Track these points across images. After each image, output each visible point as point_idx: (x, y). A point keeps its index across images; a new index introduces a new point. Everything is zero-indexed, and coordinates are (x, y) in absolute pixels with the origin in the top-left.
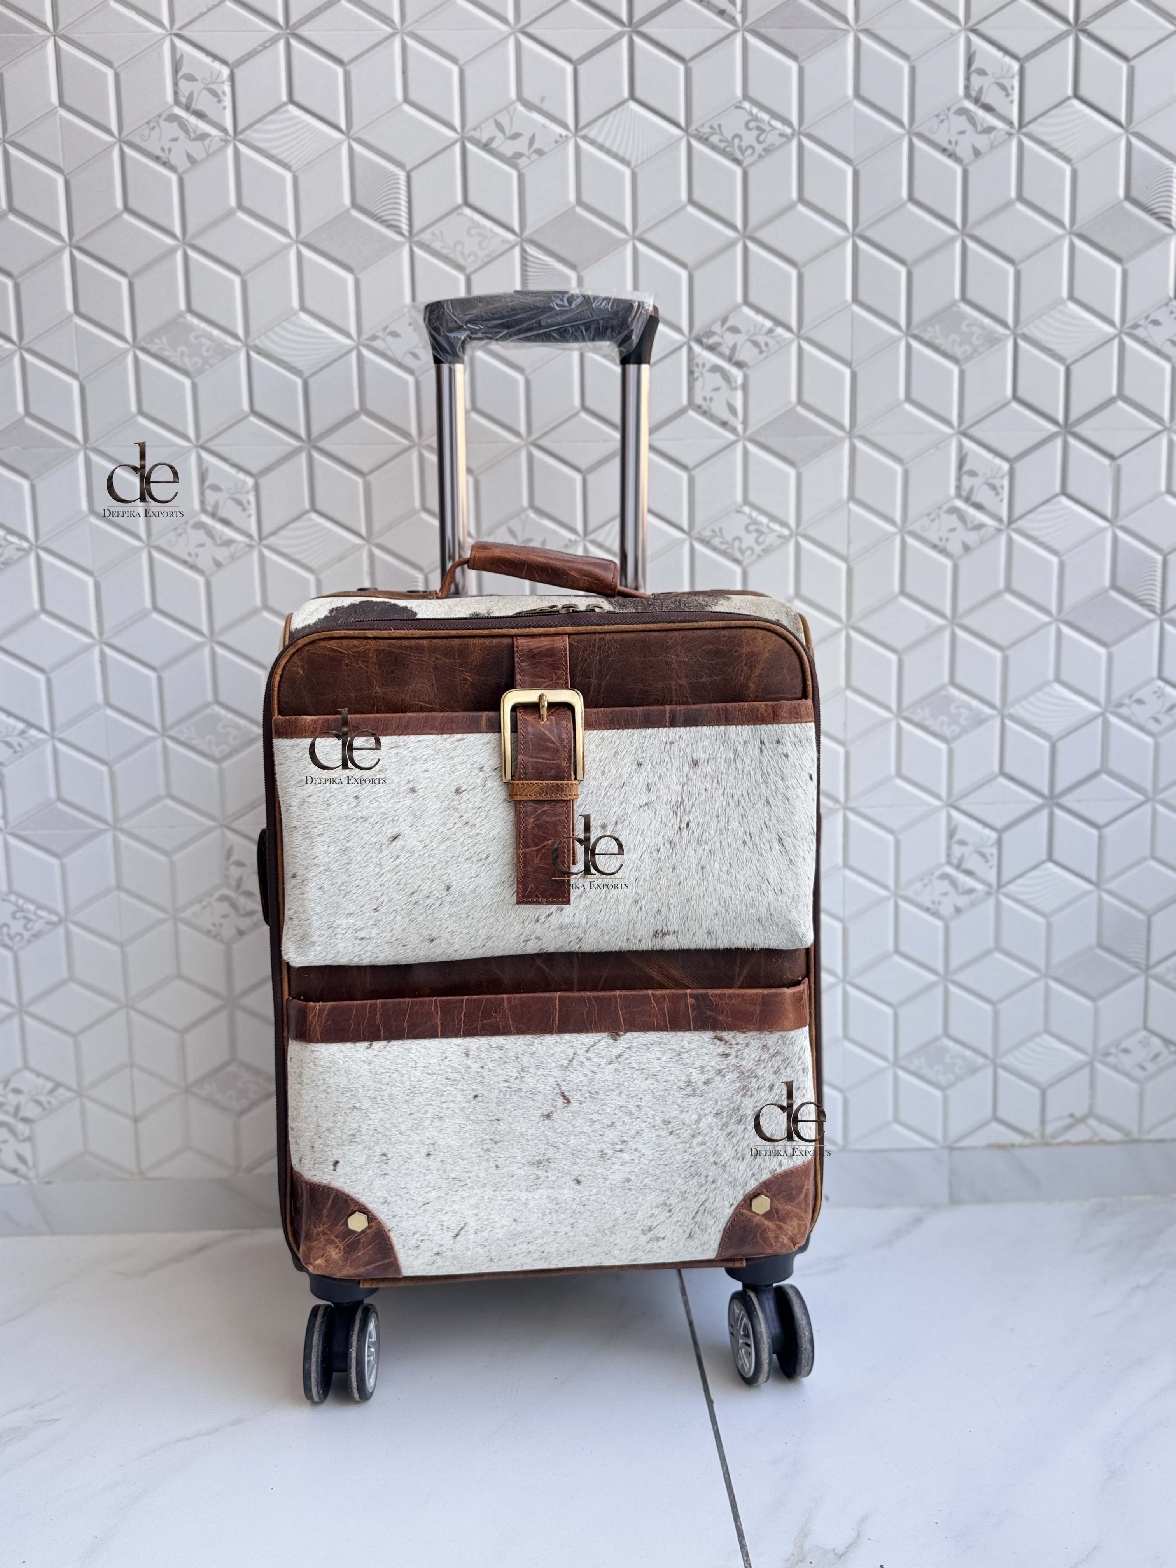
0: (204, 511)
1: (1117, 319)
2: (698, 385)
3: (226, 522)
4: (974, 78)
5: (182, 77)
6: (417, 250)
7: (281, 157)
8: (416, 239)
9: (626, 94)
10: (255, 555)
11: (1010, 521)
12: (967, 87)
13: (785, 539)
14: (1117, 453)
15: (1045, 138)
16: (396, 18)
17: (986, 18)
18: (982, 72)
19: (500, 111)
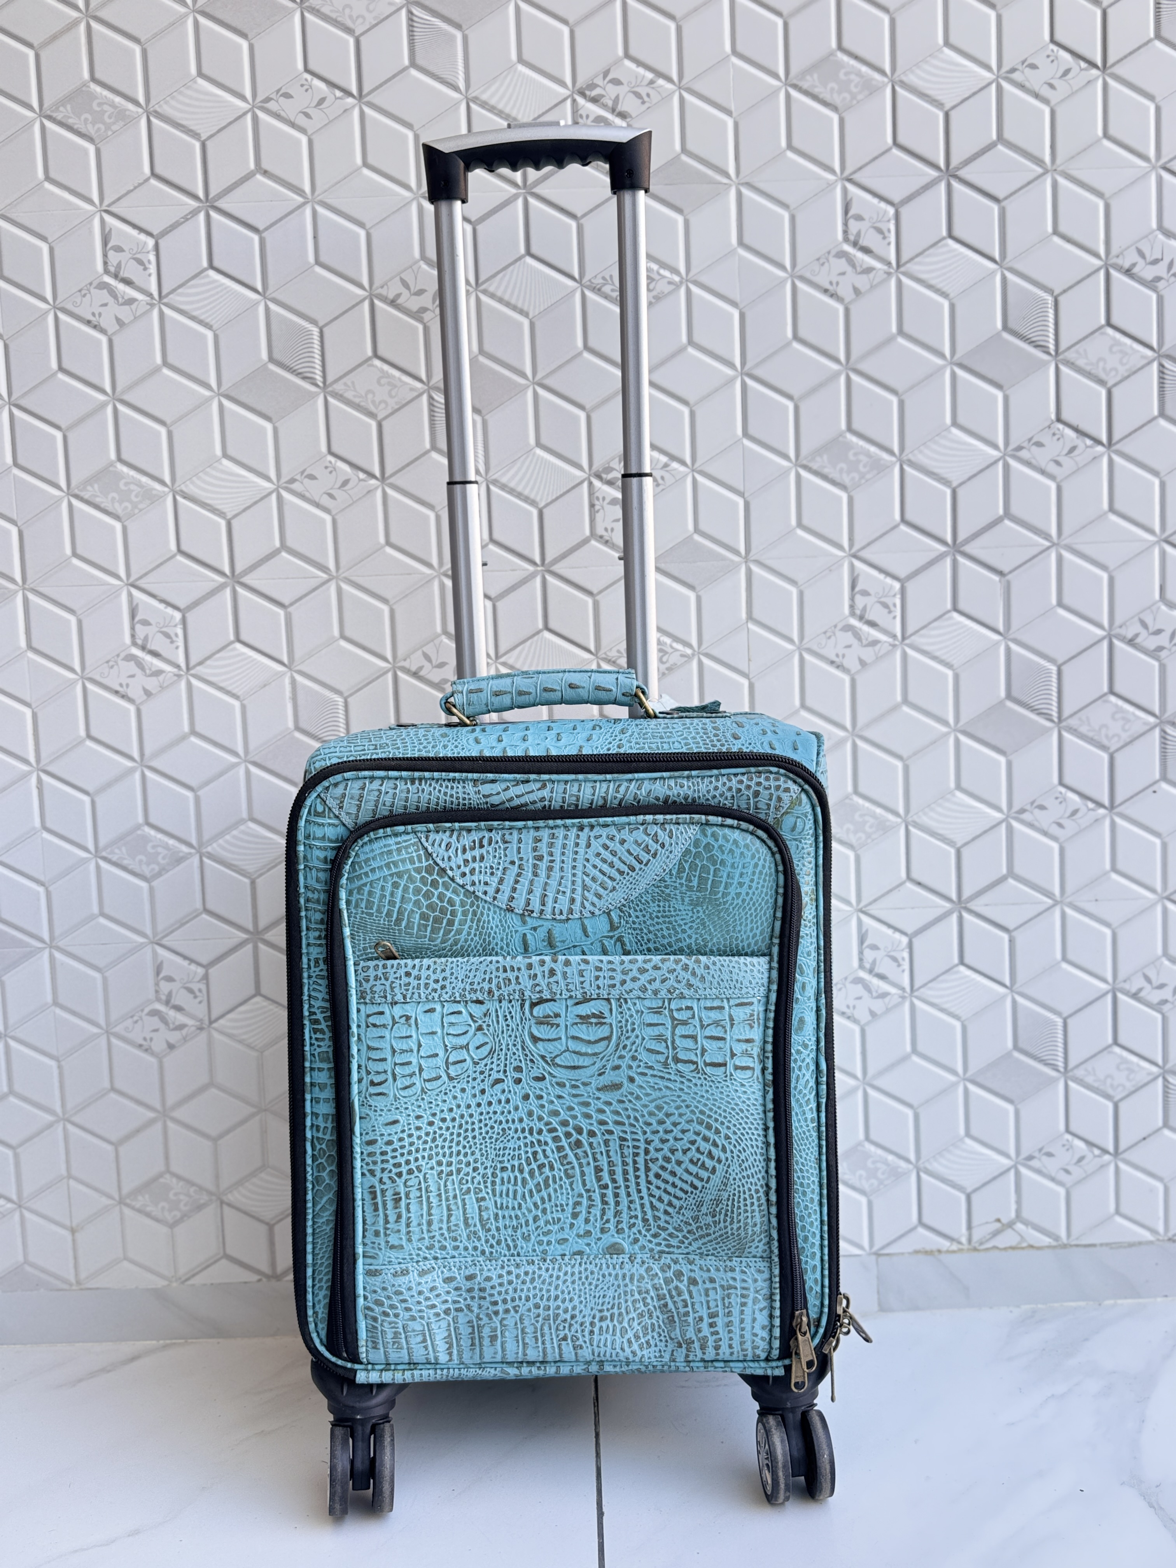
0: (134, 644)
1: (1001, 443)
2: (599, 517)
3: (155, 654)
4: (852, 223)
5: (112, 248)
6: (330, 399)
7: (202, 317)
8: (330, 389)
9: (522, 250)
10: (183, 684)
11: (904, 638)
12: (845, 232)
13: (689, 658)
14: (1006, 569)
15: (923, 276)
16: (307, 188)
17: (860, 168)
18: (859, 218)
19: (405, 270)
